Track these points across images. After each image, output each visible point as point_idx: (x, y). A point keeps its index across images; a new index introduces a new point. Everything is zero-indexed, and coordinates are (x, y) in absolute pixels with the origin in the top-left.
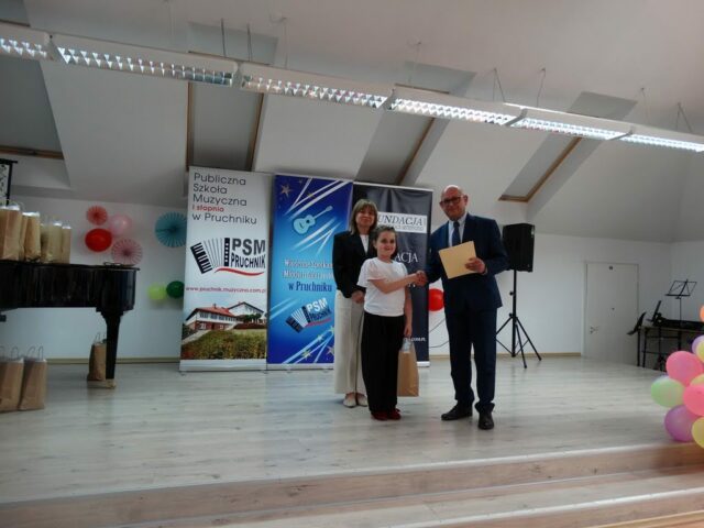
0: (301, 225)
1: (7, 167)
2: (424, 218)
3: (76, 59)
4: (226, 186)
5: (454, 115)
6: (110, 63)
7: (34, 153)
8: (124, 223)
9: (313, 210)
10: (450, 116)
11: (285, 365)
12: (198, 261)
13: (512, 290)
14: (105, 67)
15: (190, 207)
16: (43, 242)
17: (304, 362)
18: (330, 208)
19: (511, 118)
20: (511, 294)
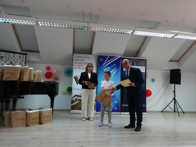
0: (106, 70)
1: (25, 55)
2: (144, 67)
3: (43, 25)
4: (84, 59)
5: (154, 35)
6: (52, 25)
7: (32, 51)
8: (56, 70)
9: (109, 66)
10: (152, 35)
12: (76, 81)
13: (174, 90)
14: (51, 26)
15: (74, 65)
16: (34, 76)
18: (115, 65)
19: (172, 35)
20: (173, 92)
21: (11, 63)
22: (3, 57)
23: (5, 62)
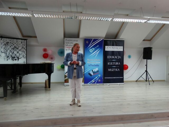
0: (91, 51)
1: (26, 41)
2: (122, 47)
3: (38, 16)
4: (73, 42)
5: (130, 21)
7: (31, 37)
8: (51, 52)
9: (94, 47)
10: (129, 21)
11: (88, 84)
13: (146, 64)
15: (65, 48)
17: (93, 83)
18: (98, 46)
19: (145, 21)
20: (146, 65)
21: (15, 47)
22: (9, 43)
23: (10, 47)
